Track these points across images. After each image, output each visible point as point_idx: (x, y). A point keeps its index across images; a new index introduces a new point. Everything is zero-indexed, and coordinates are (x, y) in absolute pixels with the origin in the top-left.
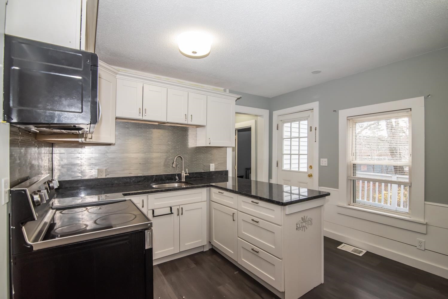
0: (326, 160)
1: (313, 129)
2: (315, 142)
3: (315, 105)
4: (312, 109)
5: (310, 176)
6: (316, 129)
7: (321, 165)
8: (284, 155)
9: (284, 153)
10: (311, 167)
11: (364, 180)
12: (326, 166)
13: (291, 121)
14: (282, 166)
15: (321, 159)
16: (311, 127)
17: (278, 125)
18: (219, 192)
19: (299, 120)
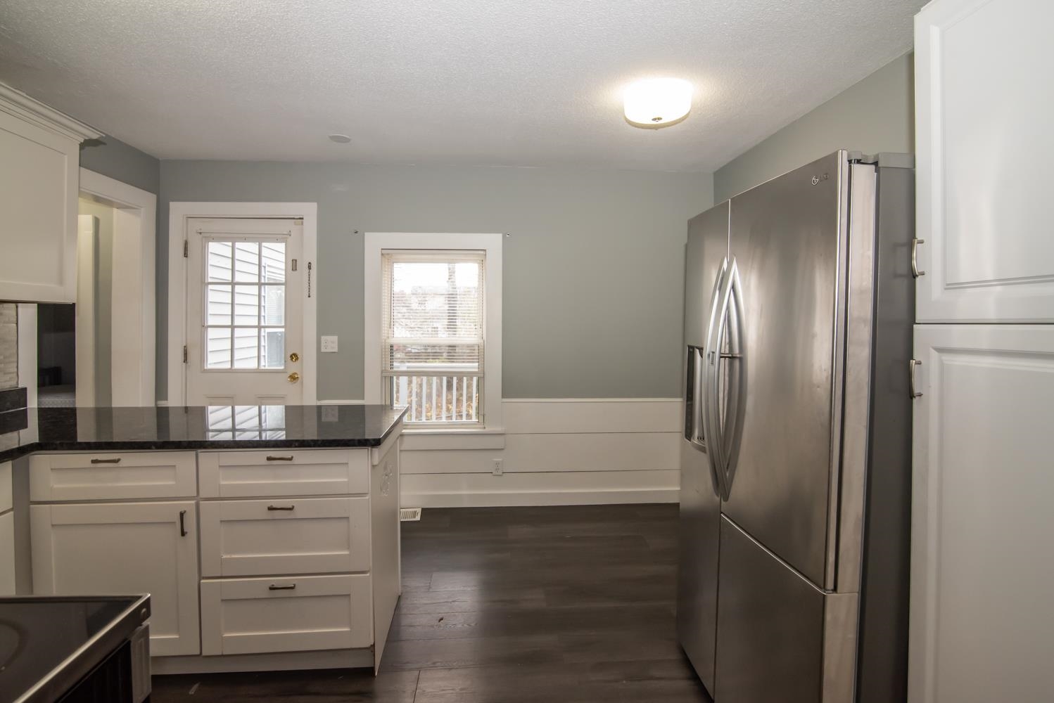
0: (335, 338)
1: (302, 266)
2: (309, 297)
3: (309, 210)
4: (298, 217)
5: (293, 378)
6: (310, 268)
7: (323, 350)
8: (209, 329)
9: (210, 324)
10: (294, 357)
11: (409, 374)
12: (334, 352)
13: (233, 238)
14: (203, 358)
15: (323, 338)
16: (295, 261)
17: (186, 243)
18: (94, 462)
19: (260, 238)
